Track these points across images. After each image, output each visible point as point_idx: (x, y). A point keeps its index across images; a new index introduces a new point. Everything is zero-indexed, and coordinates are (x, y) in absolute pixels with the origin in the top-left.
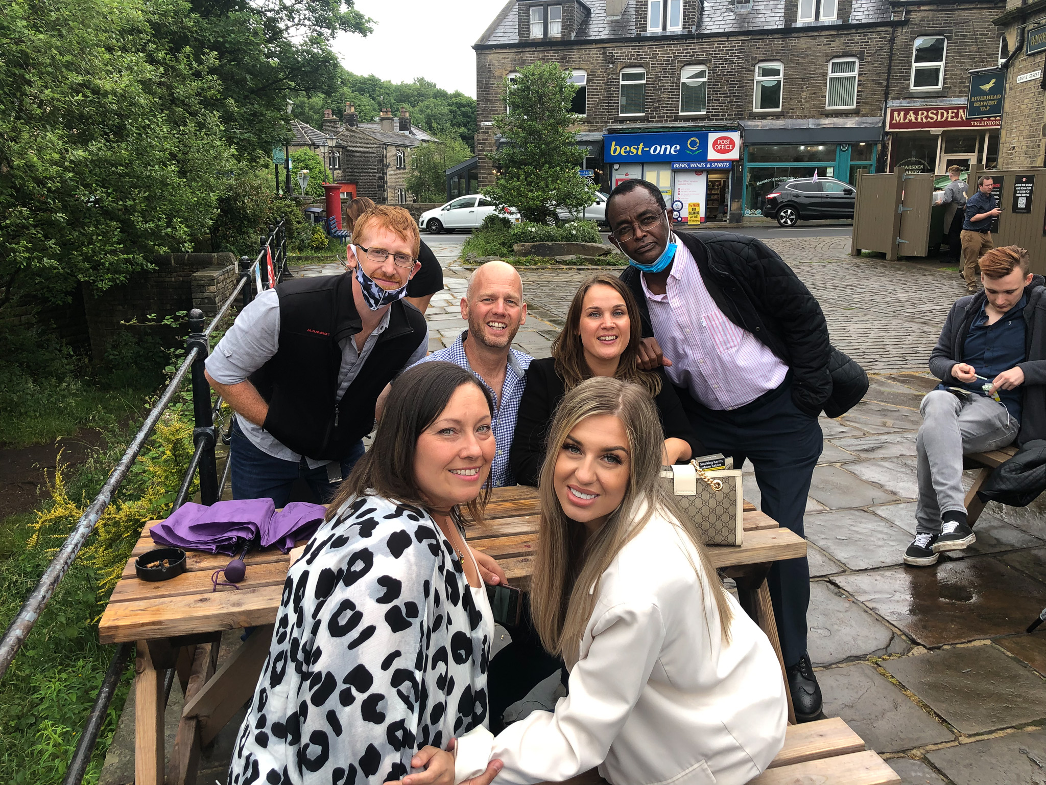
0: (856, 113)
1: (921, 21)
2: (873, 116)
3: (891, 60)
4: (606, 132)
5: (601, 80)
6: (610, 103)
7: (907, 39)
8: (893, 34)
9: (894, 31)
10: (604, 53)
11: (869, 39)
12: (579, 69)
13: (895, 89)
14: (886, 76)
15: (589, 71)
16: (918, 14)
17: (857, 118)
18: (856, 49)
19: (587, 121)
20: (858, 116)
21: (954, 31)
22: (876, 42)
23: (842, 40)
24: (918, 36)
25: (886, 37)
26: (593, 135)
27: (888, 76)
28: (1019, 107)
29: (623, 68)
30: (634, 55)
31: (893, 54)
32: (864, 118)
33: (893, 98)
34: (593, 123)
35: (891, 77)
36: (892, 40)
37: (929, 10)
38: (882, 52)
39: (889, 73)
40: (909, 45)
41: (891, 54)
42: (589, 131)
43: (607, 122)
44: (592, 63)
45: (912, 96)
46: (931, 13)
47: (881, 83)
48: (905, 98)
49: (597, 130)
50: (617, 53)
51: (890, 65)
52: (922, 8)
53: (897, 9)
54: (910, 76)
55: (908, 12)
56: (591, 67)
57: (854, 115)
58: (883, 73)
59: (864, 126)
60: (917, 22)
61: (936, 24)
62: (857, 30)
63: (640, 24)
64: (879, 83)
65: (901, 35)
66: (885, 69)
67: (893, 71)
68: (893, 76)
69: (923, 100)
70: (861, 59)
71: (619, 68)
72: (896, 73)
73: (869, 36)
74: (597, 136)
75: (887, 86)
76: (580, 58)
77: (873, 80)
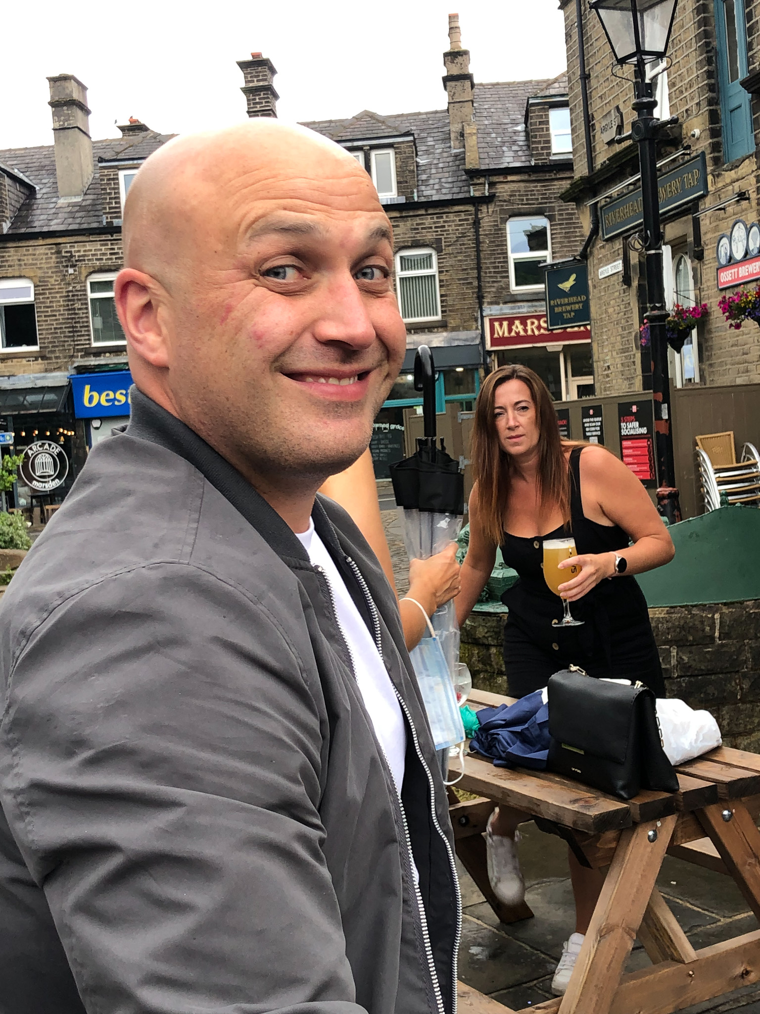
0: (443, 325)
1: (511, 196)
2: (466, 329)
3: (478, 251)
4: (73, 372)
5: (57, 292)
6: (75, 327)
7: (496, 221)
8: (476, 215)
9: (477, 211)
10: (59, 252)
11: (445, 222)
12: (20, 277)
13: (490, 292)
14: (474, 273)
15: (37, 280)
16: (506, 186)
17: (445, 334)
18: (430, 236)
19: (41, 356)
20: (446, 331)
21: (557, 208)
22: (456, 225)
23: (409, 223)
24: (510, 216)
25: (467, 220)
26: (53, 377)
27: (479, 273)
28: (606, 312)
29: (91, 273)
30: (104, 254)
31: (480, 243)
32: (454, 334)
33: (491, 303)
34: (50, 358)
35: (482, 274)
36: (476, 223)
37: (519, 181)
38: (465, 240)
39: (479, 268)
40: (500, 229)
41: (478, 243)
42: (46, 371)
43: (72, 356)
44: (40, 268)
45: (514, 299)
46: (522, 185)
47: (471, 283)
48: (505, 303)
49: (59, 369)
50: (79, 251)
51: (478, 258)
52: (510, 178)
53: (476, 181)
54: (507, 272)
55: (492, 185)
56: (39, 273)
57: (440, 330)
58: (471, 269)
59: (456, 343)
60: (507, 198)
61: (532, 199)
62: (426, 211)
63: (110, 208)
64: (468, 283)
65: (488, 215)
66: (473, 264)
67: (484, 266)
68: (486, 273)
69: (530, 304)
70: (439, 250)
71: (84, 273)
72: (488, 268)
73: (445, 219)
74: (59, 378)
75: (480, 287)
76: (19, 260)
77: (459, 279)
